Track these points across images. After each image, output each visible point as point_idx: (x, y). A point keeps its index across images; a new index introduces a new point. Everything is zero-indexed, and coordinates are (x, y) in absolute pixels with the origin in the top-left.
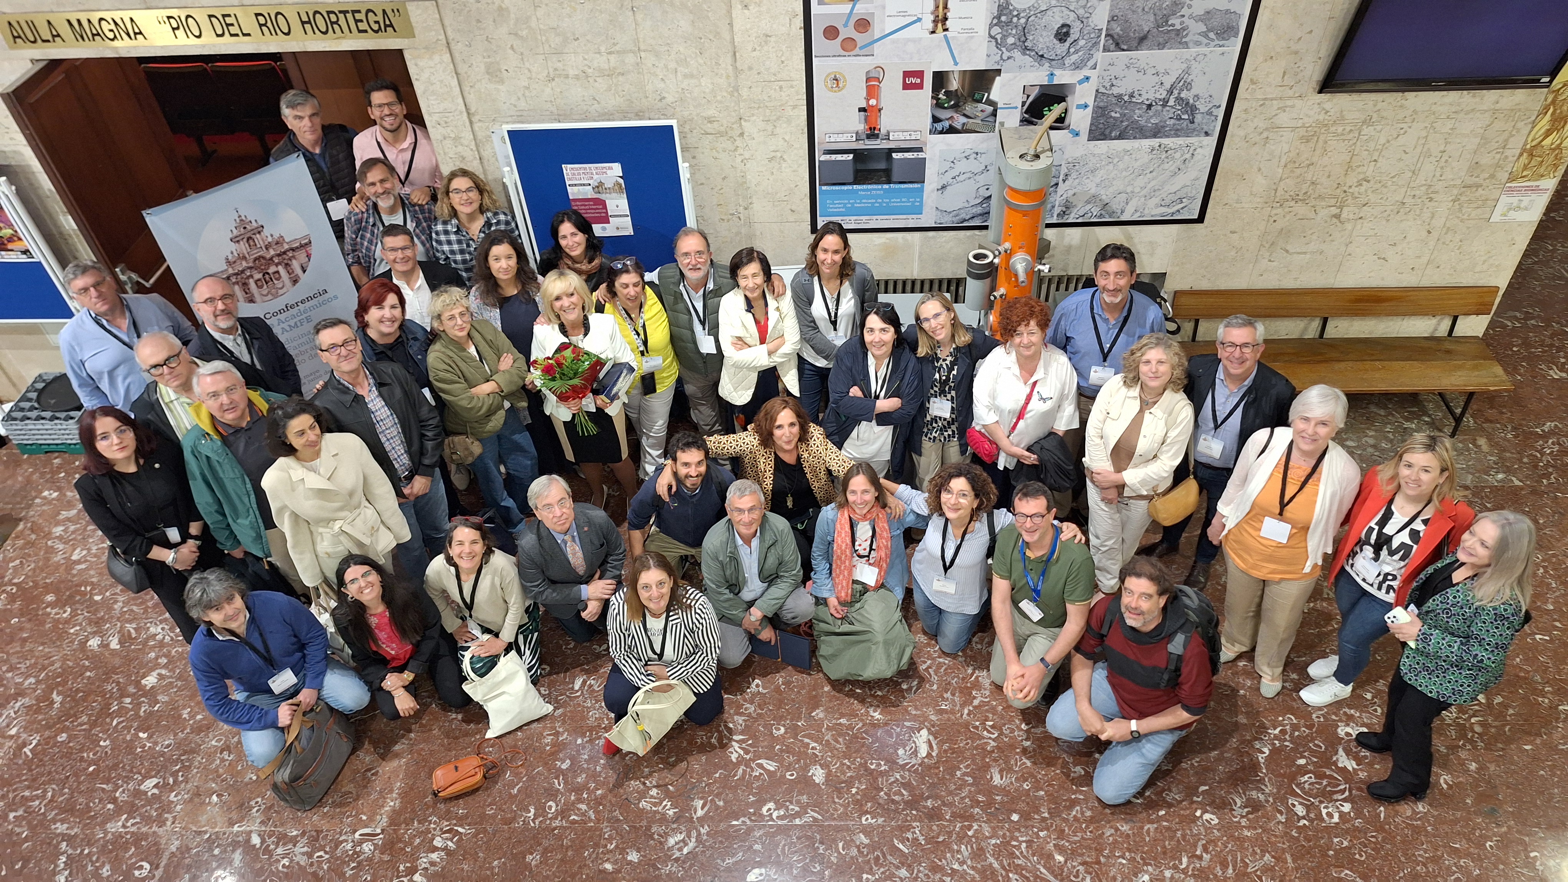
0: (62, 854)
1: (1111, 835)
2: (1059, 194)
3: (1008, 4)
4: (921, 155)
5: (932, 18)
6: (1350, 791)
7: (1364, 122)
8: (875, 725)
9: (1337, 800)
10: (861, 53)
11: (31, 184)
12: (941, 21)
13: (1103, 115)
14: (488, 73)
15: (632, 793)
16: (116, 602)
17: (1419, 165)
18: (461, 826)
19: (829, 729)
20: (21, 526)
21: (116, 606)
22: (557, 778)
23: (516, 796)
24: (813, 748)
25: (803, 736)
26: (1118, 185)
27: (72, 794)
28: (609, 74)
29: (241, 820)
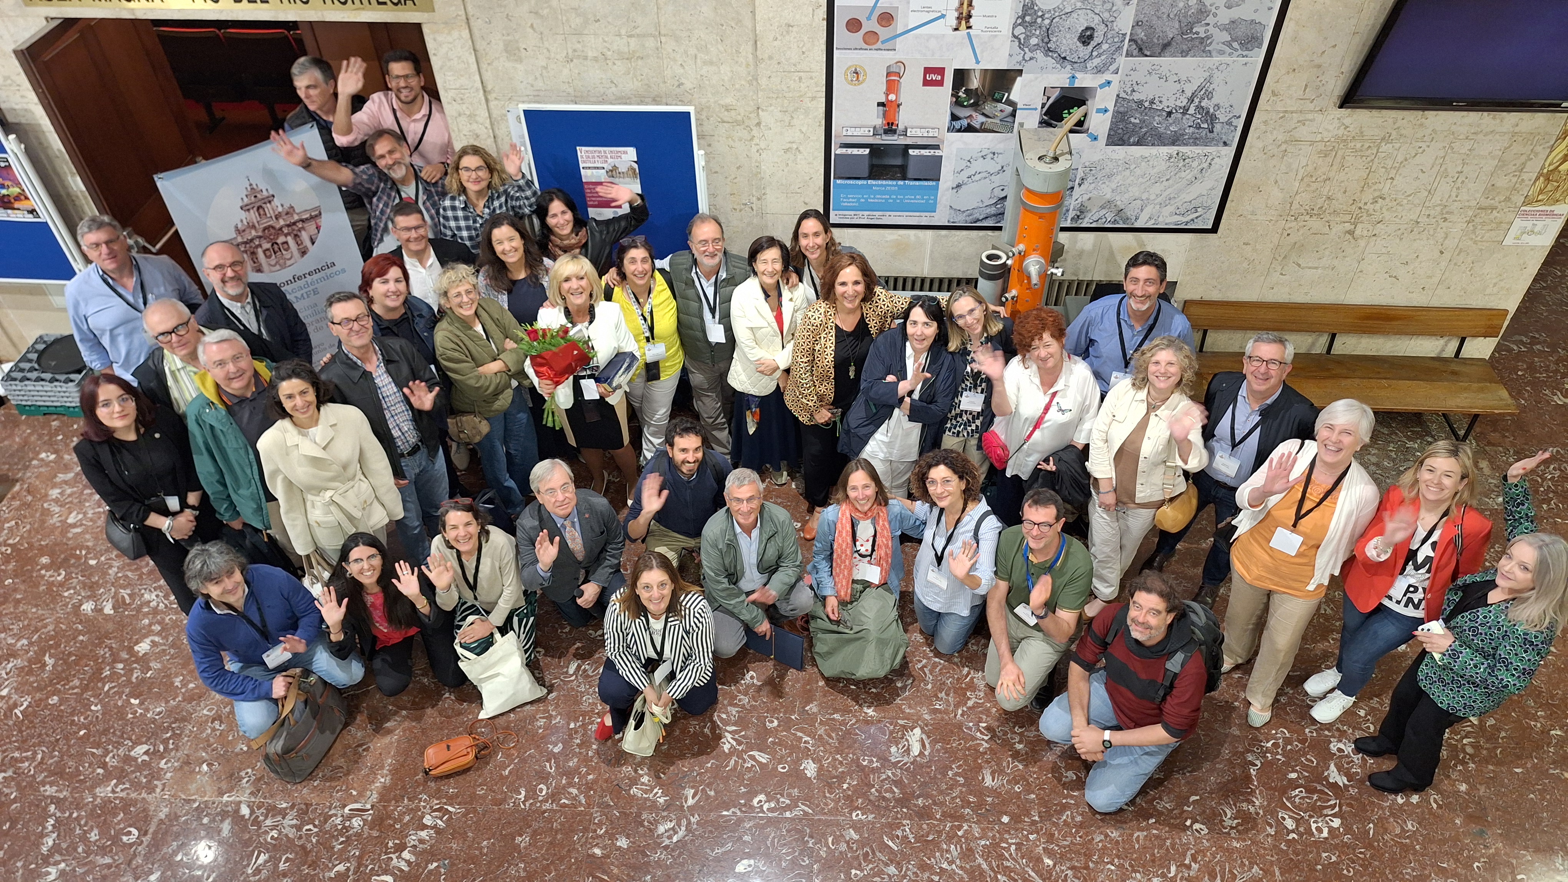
0: (50, 816)
1: (1101, 841)
2: (1074, 198)
3: (1033, 4)
4: (938, 153)
5: (956, 14)
6: (1340, 807)
7: (1383, 139)
8: (868, 722)
9: (1327, 816)
10: (883, 47)
11: (41, 143)
12: (965, 18)
13: (1122, 120)
14: (506, 51)
15: (622, 779)
16: (111, 567)
17: (1436, 184)
18: (451, 805)
19: (822, 723)
20: (17, 488)
21: (110, 572)
22: (549, 761)
23: (507, 777)
24: (805, 742)
25: (796, 730)
26: (1135, 191)
27: (61, 757)
28: (629, 57)
29: (231, 790)
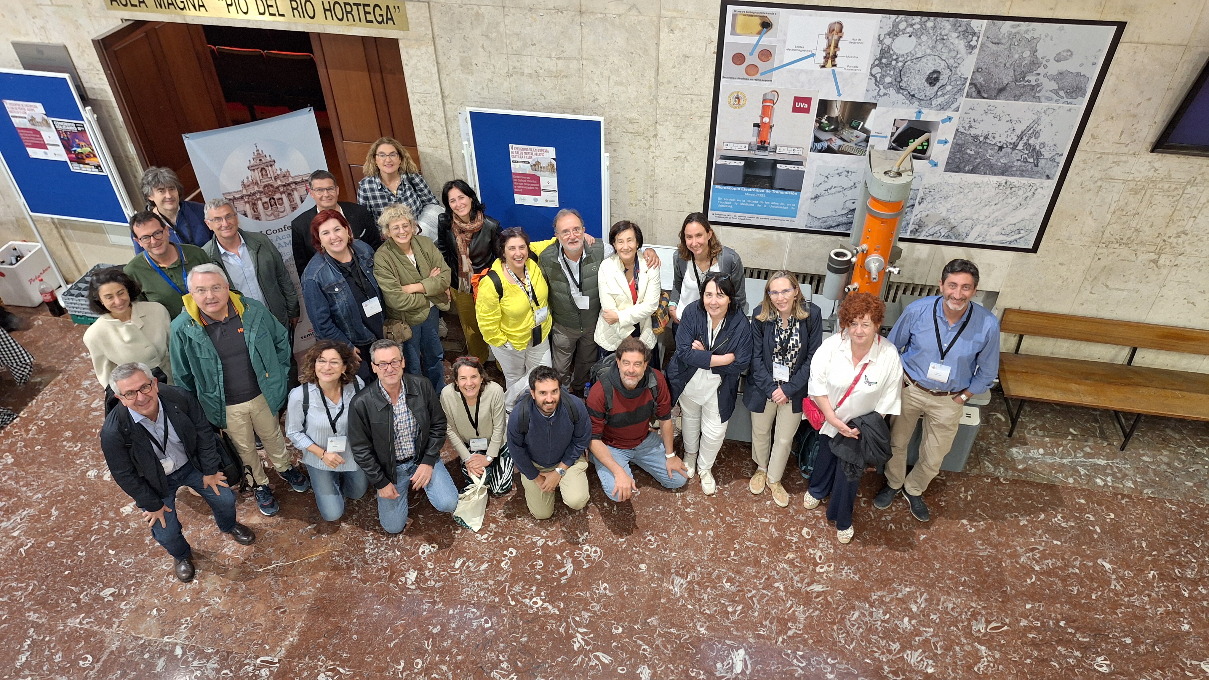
0: (29, 638)
2: (914, 213)
3: (890, 49)
4: (801, 168)
5: (824, 54)
7: (1189, 182)
8: (701, 639)
10: (761, 78)
11: (110, 116)
12: (831, 57)
13: (960, 151)
14: (461, 65)
18: (343, 667)
19: (660, 635)
22: (428, 639)
23: (392, 649)
24: (644, 650)
25: (638, 638)
26: (966, 212)
27: (47, 591)
28: (556, 75)
29: (171, 633)
